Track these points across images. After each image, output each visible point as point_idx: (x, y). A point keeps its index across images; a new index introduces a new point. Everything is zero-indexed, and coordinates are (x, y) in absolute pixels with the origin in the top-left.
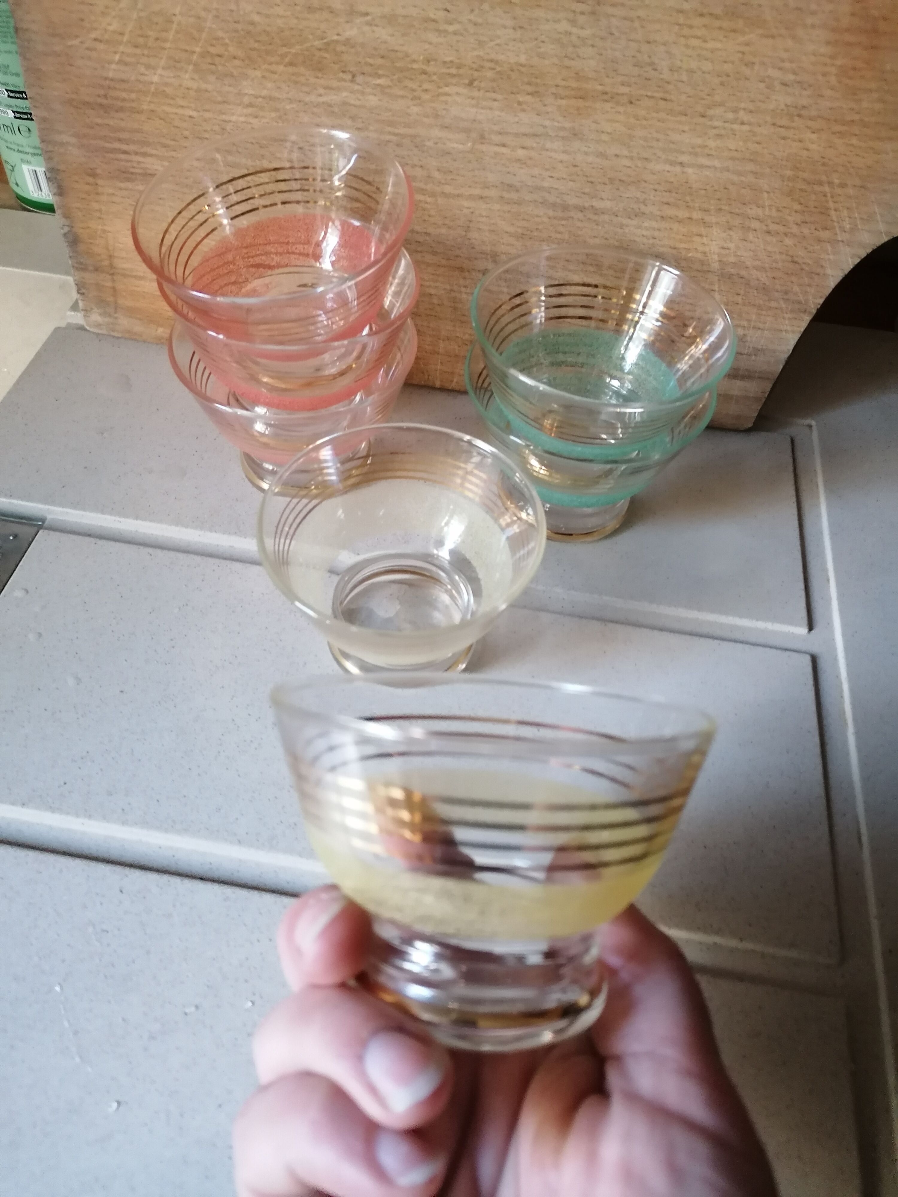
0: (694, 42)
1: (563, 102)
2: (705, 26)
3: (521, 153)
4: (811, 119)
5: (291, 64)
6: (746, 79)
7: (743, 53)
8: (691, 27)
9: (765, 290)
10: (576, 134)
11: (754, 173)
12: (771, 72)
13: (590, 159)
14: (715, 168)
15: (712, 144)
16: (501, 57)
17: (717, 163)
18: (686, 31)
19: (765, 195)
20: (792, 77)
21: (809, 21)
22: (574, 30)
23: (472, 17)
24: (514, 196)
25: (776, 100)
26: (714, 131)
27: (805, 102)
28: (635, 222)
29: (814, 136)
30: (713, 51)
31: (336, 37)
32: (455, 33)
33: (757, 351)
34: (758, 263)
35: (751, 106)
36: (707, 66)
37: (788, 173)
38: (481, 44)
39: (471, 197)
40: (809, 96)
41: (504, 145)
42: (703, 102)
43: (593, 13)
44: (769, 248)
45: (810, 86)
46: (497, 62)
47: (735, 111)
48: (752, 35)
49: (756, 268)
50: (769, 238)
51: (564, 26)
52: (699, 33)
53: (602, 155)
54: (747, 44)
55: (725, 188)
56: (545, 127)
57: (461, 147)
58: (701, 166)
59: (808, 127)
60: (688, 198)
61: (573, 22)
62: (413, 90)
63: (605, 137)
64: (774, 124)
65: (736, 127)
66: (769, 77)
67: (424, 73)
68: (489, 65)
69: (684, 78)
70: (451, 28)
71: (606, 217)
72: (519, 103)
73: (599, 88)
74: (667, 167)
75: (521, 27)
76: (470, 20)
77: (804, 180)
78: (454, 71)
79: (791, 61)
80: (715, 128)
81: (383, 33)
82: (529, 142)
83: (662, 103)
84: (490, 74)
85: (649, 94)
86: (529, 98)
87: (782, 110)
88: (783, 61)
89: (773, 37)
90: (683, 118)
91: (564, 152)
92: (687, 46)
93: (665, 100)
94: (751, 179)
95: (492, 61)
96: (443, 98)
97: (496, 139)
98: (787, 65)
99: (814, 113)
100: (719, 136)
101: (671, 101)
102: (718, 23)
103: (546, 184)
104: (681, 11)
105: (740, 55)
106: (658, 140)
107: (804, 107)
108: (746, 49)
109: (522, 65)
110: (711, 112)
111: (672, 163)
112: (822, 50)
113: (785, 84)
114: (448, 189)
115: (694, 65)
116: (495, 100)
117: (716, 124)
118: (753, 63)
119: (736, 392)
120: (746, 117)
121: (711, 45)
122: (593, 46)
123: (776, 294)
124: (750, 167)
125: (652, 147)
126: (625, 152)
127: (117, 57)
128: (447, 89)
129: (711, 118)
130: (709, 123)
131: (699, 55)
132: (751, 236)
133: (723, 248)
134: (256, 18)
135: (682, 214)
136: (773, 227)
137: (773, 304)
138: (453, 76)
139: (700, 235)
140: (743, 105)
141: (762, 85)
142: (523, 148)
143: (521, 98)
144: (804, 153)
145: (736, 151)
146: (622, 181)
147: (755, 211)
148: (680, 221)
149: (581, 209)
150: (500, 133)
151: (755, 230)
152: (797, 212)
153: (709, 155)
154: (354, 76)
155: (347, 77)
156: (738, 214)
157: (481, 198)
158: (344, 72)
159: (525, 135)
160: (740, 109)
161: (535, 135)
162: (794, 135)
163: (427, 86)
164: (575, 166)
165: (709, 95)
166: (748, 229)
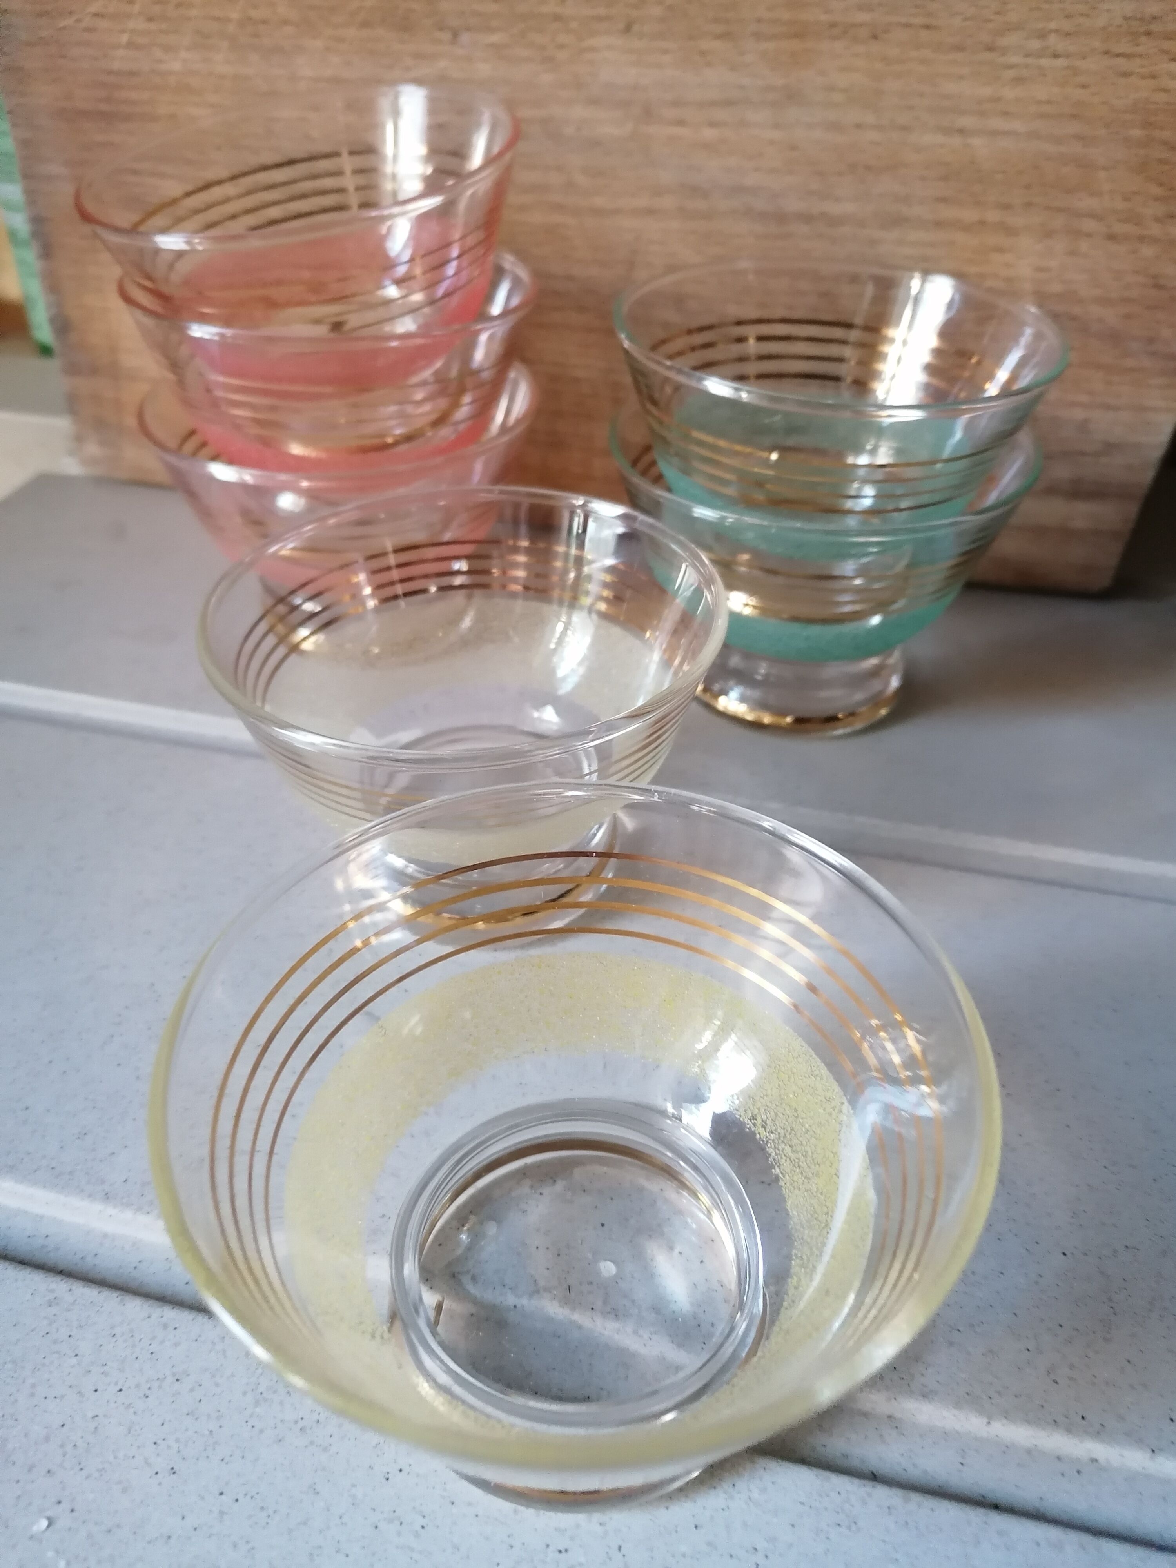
1: (771, 46)
3: (709, 134)
4: (1169, 37)
5: (365, 24)
9: (1114, 338)
10: (792, 96)
11: (1079, 138)
13: (817, 134)
14: (1017, 134)
15: (1009, 93)
17: (1017, 125)
19: (1102, 174)
24: (700, 205)
25: (1108, 11)
26: (1011, 73)
27: (1154, 8)
33: (1110, 448)
34: (1098, 292)
35: (1067, 26)
37: (1137, 133)
39: (635, 212)
41: (681, 123)
42: (990, 25)
44: (1116, 265)
47: (1042, 35)
49: (1098, 301)
50: (1113, 247)
53: (835, 127)
55: (1036, 167)
56: (742, 88)
57: (616, 131)
58: (994, 133)
59: (1165, 52)
60: (977, 189)
62: (542, 47)
63: (838, 97)
64: (1107, 53)
65: (1045, 62)
67: (557, 18)
71: (846, 230)
72: (703, 53)
73: (824, 17)
74: (939, 139)
77: (1165, 143)
78: (602, 11)
80: (1011, 67)
82: (720, 114)
83: (924, 34)
84: (656, 11)
85: (903, 20)
86: (718, 45)
87: (1120, 26)
90: (960, 56)
91: (777, 126)
93: (927, 27)
94: (1077, 148)
96: (587, 56)
97: (671, 113)
100: (1019, 80)
101: (936, 28)
103: (748, 181)
106: (921, 95)
107: (1154, 18)
110: (1004, 41)
111: (948, 131)
114: (599, 201)
116: (665, 52)
117: (1014, 59)
119: (1079, 524)
120: (1059, 44)
123: (1134, 345)
124: (1073, 128)
125: (912, 107)
126: (870, 118)
127: (125, 38)
128: (592, 42)
129: (1004, 51)
130: (1001, 60)
132: (1084, 246)
135: (969, 215)
136: (1120, 228)
137: (1130, 362)
138: (599, 19)
139: (1000, 250)
140: (1053, 25)
142: (712, 124)
143: (706, 44)
144: (1162, 97)
145: (1049, 102)
146: (868, 168)
147: (1085, 202)
148: (967, 228)
149: (807, 218)
150: (676, 103)
151: (1089, 235)
152: (1156, 199)
153: (1005, 114)
154: (455, 35)
155: (446, 36)
156: (1059, 210)
157: (650, 212)
158: (441, 29)
159: (713, 104)
160: (1051, 31)
161: (729, 103)
162: (1142, 66)
163: (562, 38)
164: (793, 148)
165: (998, 13)
166: (1077, 234)
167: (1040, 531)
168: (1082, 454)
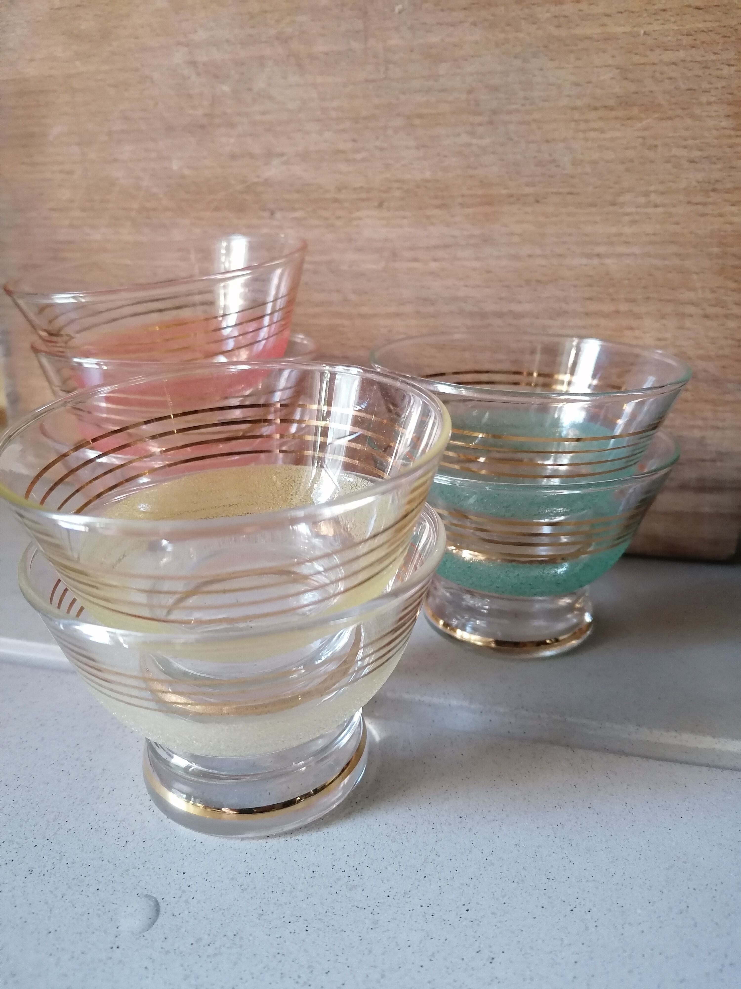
0: (592, 135)
1: (471, 211)
2: (601, 118)
3: (434, 266)
4: (728, 191)
5: (217, 209)
6: (652, 162)
7: (644, 138)
8: (587, 121)
9: (716, 381)
10: (486, 240)
11: (677, 255)
12: (675, 151)
13: (503, 263)
14: (635, 255)
15: (628, 230)
16: (408, 176)
17: (635, 250)
18: (582, 126)
19: (695, 277)
20: (699, 153)
21: (704, 99)
22: (474, 141)
23: (378, 143)
24: (430, 309)
25: (686, 178)
26: (628, 218)
27: (716, 175)
28: (559, 322)
29: (734, 209)
30: (612, 140)
31: (256, 180)
32: (363, 160)
33: (722, 456)
34: (701, 352)
35: (661, 188)
36: (610, 155)
37: (716, 250)
38: (387, 166)
39: (388, 316)
40: (720, 170)
41: (415, 260)
42: (611, 190)
43: (491, 122)
44: (711, 334)
45: (719, 159)
46: (402, 181)
47: (646, 194)
48: (649, 120)
49: (701, 358)
50: (708, 323)
51: (464, 138)
52: (596, 125)
53: (516, 258)
54: (645, 129)
55: (650, 275)
56: (454, 237)
57: (374, 267)
58: (620, 256)
59: (726, 201)
60: (611, 290)
61: (472, 134)
62: (326, 219)
63: (516, 239)
64: (689, 203)
65: (650, 210)
66: (674, 156)
67: (336, 200)
68: (396, 185)
69: (588, 169)
70: (359, 156)
71: (527, 321)
72: (428, 217)
73: (504, 192)
74: (584, 261)
75: (424, 146)
76: (376, 147)
77: (734, 255)
78: (364, 195)
79: (695, 139)
80: (627, 214)
81: (298, 169)
82: (440, 254)
83: (569, 197)
84: (398, 193)
85: (555, 190)
86: (437, 212)
87: (695, 187)
88: (686, 139)
89: (670, 118)
90: (593, 210)
91: (477, 259)
92: (586, 140)
93: (571, 194)
94: (677, 262)
95: (398, 181)
96: (355, 223)
97: (409, 254)
98: (691, 142)
99: (729, 185)
100: (634, 222)
101: (578, 194)
102: (614, 113)
103: (461, 294)
104: (574, 108)
105: (640, 140)
106: (570, 235)
107: (717, 181)
108: (646, 133)
109: (427, 181)
110: (621, 199)
111: (589, 256)
112: (724, 124)
113: (692, 161)
114: (365, 310)
115: (596, 156)
116: (404, 218)
117: (628, 210)
118: (656, 146)
119: (707, 509)
120: (658, 199)
121: (609, 135)
122: (494, 153)
123: (730, 386)
124: (673, 249)
125: (565, 243)
126: (538, 251)
127: (67, 222)
128: (358, 214)
129: (622, 205)
130: (621, 210)
131: (599, 147)
132: (688, 323)
133: (659, 339)
134: (187, 172)
135: (608, 307)
136: (711, 310)
137: (729, 397)
138: (363, 200)
139: (631, 328)
140: (652, 188)
141: (669, 166)
142: (435, 260)
143: (429, 212)
144: (728, 227)
145: (654, 234)
146: (538, 281)
147: (687, 295)
148: (606, 316)
149: (500, 315)
150: (411, 249)
151: (691, 316)
152: (733, 290)
153: (626, 243)
154: (272, 213)
155: (266, 214)
156: (669, 301)
157: (397, 315)
158: (264, 210)
159: (436, 247)
160: (651, 192)
161: (446, 246)
162: (713, 210)
163: (340, 213)
164: (489, 272)
165: (616, 183)
166: (683, 315)
167: (678, 516)
168: (704, 461)
